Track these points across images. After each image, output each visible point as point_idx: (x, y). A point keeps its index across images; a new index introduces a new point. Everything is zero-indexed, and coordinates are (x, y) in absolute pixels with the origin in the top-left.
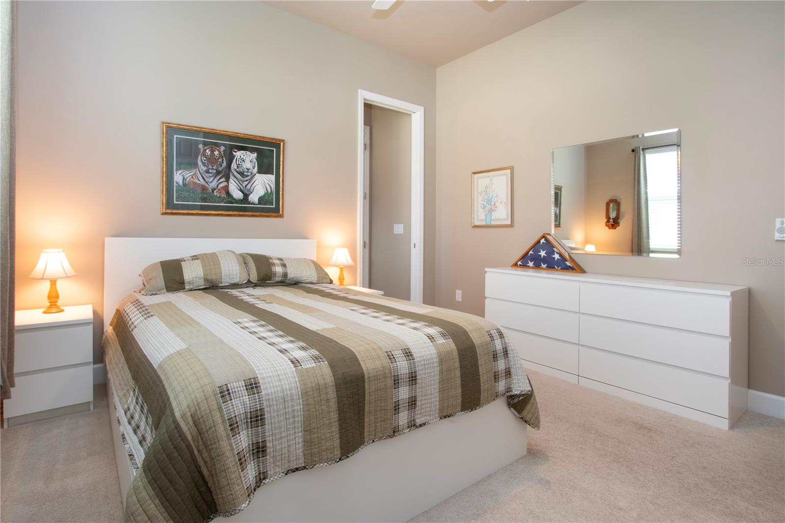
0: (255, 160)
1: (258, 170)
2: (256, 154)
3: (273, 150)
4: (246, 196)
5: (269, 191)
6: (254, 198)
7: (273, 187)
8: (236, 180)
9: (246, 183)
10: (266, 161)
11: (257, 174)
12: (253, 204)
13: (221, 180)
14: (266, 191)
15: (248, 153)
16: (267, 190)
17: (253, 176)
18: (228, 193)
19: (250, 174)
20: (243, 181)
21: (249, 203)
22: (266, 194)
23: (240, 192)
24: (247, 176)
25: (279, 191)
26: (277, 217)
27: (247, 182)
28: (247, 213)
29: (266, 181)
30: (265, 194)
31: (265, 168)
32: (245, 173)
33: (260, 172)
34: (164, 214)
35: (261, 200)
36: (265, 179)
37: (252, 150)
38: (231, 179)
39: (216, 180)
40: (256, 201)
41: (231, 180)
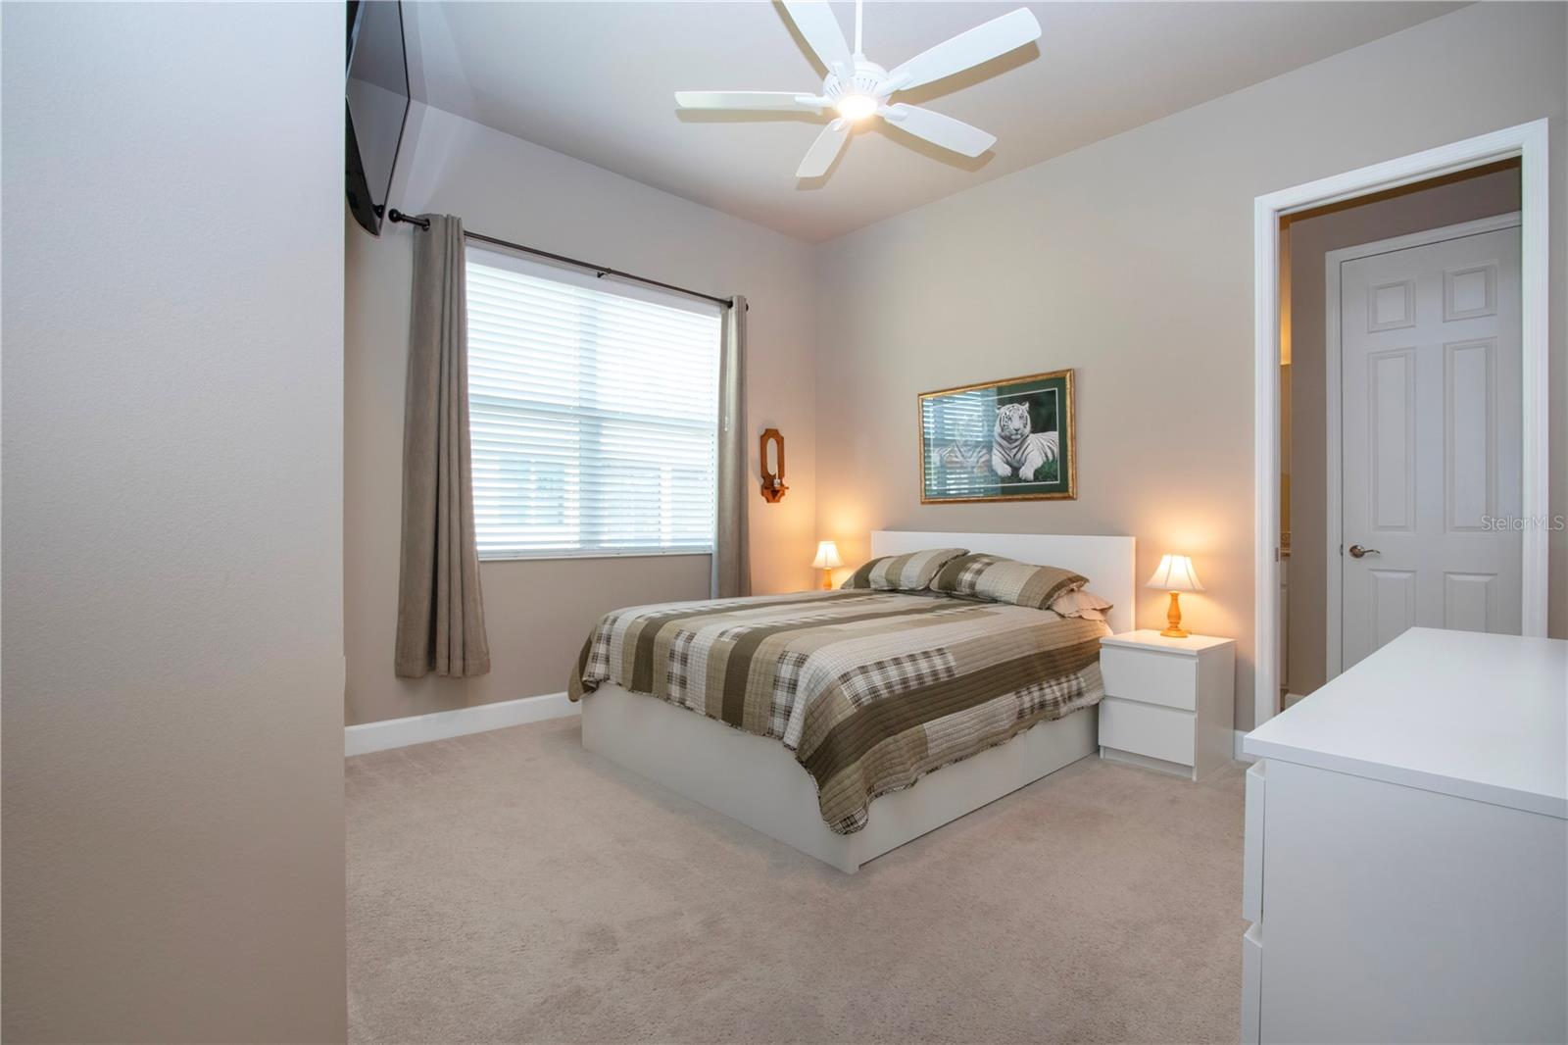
0: (1026, 414)
1: (1032, 427)
2: (1027, 405)
3: (1054, 391)
4: (1016, 470)
5: (1051, 458)
6: (1027, 472)
7: (1056, 450)
8: (1001, 450)
9: (1015, 451)
10: (1043, 411)
11: (1031, 435)
12: (1026, 481)
13: (981, 454)
14: (1045, 459)
15: (1016, 405)
16: (1047, 456)
17: (1025, 438)
18: (992, 471)
19: (1019, 436)
20: (1011, 449)
21: (1020, 481)
22: (1047, 463)
23: (1007, 466)
24: (1016, 440)
25: (1066, 456)
26: (1064, 498)
27: (1016, 449)
28: (1016, 497)
29: (1045, 443)
30: (1045, 463)
31: (1041, 424)
32: (1013, 437)
33: (1034, 430)
34: (923, 503)
35: (1038, 474)
36: (1045, 440)
37: (1020, 400)
38: (994, 449)
39: (975, 454)
40: (1031, 476)
41: (995, 451)
